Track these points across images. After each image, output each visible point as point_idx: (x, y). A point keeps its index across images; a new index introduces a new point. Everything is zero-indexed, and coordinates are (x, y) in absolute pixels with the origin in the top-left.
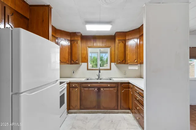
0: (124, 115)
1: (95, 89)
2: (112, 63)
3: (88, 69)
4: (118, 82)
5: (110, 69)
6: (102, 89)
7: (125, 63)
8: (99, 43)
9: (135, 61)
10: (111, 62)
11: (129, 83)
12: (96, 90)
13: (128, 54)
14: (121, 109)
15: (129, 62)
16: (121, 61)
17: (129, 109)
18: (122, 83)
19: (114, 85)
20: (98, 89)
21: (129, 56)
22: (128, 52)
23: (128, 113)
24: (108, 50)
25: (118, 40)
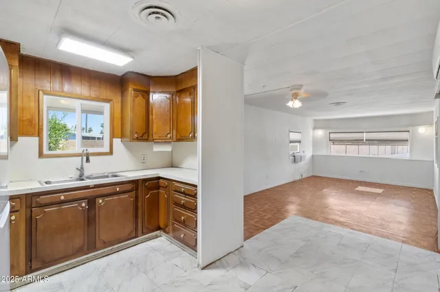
0: (151, 243)
1: (80, 205)
2: (114, 139)
3: (41, 155)
4: (138, 180)
5: (111, 153)
6: (101, 201)
7: (147, 140)
8: (79, 88)
9: (169, 136)
10: (113, 136)
11: (159, 178)
12: (83, 205)
13: (155, 121)
14: (143, 234)
15: (155, 137)
16: (141, 135)
17: (159, 228)
18: (145, 180)
19: (129, 187)
20: (88, 204)
21: (156, 126)
22: (154, 117)
23: (157, 237)
24: (106, 107)
25: (135, 90)
